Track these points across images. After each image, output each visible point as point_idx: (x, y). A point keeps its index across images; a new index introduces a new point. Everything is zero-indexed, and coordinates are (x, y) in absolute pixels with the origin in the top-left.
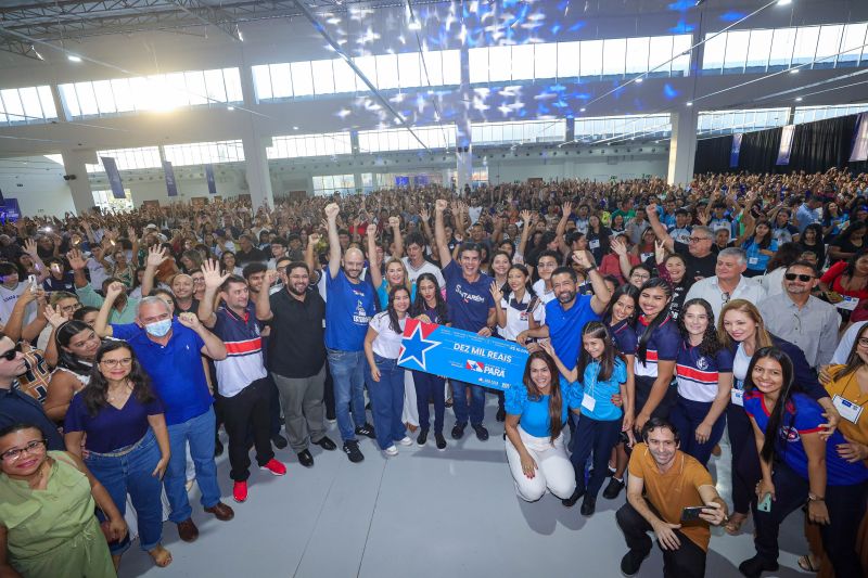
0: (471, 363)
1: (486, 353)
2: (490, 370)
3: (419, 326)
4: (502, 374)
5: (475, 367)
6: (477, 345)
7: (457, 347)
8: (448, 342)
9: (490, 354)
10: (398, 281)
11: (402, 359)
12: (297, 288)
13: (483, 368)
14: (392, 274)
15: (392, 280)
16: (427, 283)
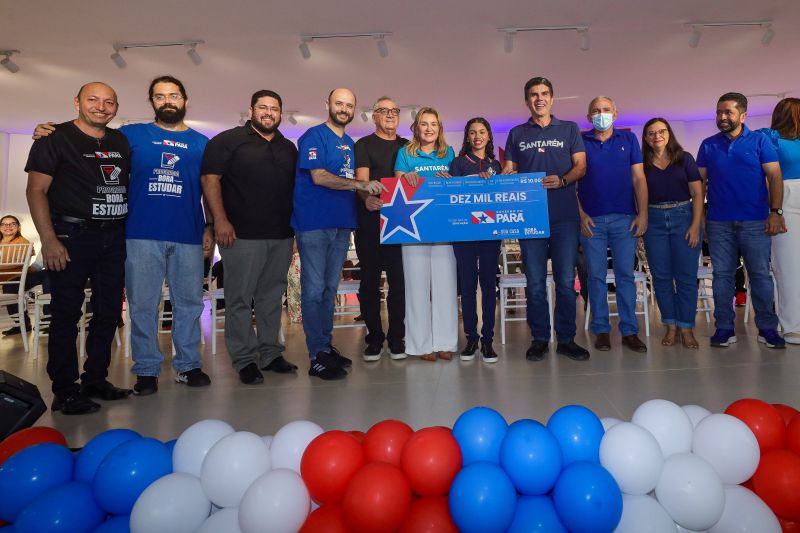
0: (477, 215)
1: (493, 197)
2: (505, 218)
3: (399, 185)
4: (520, 218)
5: (483, 218)
6: (479, 191)
7: (454, 199)
8: (441, 196)
9: (498, 197)
10: (431, 138)
11: (385, 234)
12: (264, 123)
13: (494, 217)
14: (424, 128)
15: (423, 136)
16: (479, 127)
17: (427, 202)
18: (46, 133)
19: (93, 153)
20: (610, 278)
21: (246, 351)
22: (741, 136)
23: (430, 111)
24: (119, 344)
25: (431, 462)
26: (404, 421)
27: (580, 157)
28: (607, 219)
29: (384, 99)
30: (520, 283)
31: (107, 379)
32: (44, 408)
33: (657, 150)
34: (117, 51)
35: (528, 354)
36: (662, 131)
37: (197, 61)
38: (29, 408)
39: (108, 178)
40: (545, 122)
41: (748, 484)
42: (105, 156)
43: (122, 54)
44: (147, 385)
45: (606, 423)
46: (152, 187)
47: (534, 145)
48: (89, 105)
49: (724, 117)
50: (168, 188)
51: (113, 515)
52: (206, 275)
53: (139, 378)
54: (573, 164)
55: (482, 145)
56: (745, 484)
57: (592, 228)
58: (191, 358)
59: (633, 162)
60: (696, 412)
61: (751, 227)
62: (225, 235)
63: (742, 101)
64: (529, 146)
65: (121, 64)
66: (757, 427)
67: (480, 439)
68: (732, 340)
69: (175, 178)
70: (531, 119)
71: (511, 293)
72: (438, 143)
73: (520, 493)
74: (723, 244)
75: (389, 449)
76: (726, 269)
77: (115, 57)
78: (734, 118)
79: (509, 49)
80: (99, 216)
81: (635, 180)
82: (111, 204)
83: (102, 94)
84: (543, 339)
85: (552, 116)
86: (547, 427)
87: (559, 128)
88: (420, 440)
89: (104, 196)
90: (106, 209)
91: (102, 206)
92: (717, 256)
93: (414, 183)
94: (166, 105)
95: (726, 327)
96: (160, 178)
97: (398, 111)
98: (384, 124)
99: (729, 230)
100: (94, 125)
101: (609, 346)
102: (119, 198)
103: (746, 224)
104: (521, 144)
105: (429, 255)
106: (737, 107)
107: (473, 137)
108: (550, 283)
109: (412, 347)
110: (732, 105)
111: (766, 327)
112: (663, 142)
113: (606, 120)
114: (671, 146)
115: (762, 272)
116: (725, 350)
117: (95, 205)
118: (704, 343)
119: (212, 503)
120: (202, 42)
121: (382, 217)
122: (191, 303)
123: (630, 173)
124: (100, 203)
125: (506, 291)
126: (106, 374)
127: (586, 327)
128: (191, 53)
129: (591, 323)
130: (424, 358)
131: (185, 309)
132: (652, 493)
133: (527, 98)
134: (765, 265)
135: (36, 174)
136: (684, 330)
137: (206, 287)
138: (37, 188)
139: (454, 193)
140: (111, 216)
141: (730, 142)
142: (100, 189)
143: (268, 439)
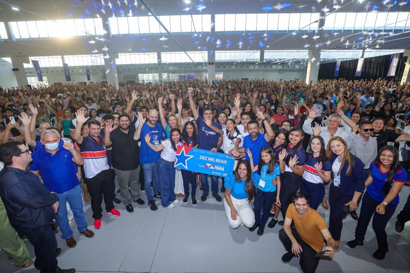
0: (208, 165)
1: (215, 160)
2: (217, 168)
3: (183, 148)
4: (223, 169)
5: (210, 167)
6: (210, 156)
7: (201, 157)
8: (197, 155)
9: (217, 160)
10: (174, 125)
11: (176, 164)
12: (123, 127)
13: (214, 167)
15: (171, 124)
17: (192, 156)
55: (191, 133)
121: (176, 158)
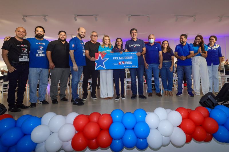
0: (120, 62)
1: (124, 58)
2: (127, 63)
3: (100, 55)
4: (131, 63)
5: (122, 63)
6: (120, 56)
7: (114, 58)
8: (111, 58)
9: (125, 58)
10: (108, 43)
11: (97, 67)
12: (62, 39)
13: (124, 63)
14: (106, 41)
15: (106, 42)
16: (119, 40)
17: (107, 59)
18: (8, 40)
19: (20, 45)
20: (153, 79)
21: (54, 96)
22: (186, 45)
23: (107, 36)
24: (25, 95)
25: (105, 122)
26: (99, 113)
27: (144, 49)
28: (152, 65)
29: (93, 32)
30: (130, 80)
31: (23, 103)
32: (6, 110)
33: (165, 48)
34: (24, 17)
35: (131, 98)
36: (166, 44)
37: (46, 21)
38: (2, 110)
39: (24, 51)
40: (135, 40)
41: (179, 126)
42: (23, 46)
43: (25, 18)
44: (33, 105)
45: (147, 113)
46: (37, 55)
47: (133, 45)
48: (18, 33)
49: (181, 40)
50: (41, 55)
51: (26, 135)
52: (49, 77)
53: (31, 103)
54: (143, 50)
55: (120, 45)
56: (178, 126)
57: (148, 66)
58: (44, 97)
59: (159, 51)
60: (169, 110)
61: (188, 67)
62: (52, 66)
63: (186, 36)
64: (131, 46)
65: (25, 21)
66: (182, 114)
67: (117, 117)
68: (181, 94)
69: (43, 52)
70: (132, 39)
71: (128, 83)
72: (109, 44)
73: (126, 129)
74: (181, 71)
75: (95, 119)
76: (181, 77)
77: (23, 19)
78: (184, 40)
79: (129, 20)
80: (21, 61)
81: (160, 55)
82: (24, 58)
83: (21, 30)
84: (135, 94)
85: (137, 38)
86: (133, 114)
87: (139, 41)
88: (102, 117)
89: (22, 56)
90: (23, 59)
91: (22, 59)
92: (179, 74)
93: (104, 54)
94: (39, 34)
95: (180, 91)
96: (39, 53)
97: (97, 36)
98: (93, 39)
99: (182, 68)
100: (20, 38)
101: (152, 96)
102: (27, 57)
103: (186, 66)
104: (130, 45)
105: (107, 73)
106: (184, 38)
107: (118, 43)
108: (137, 80)
109: (102, 95)
110: (183, 37)
111: (190, 91)
112: (166, 46)
113: (152, 41)
114: (168, 47)
115: (189, 78)
116: (180, 97)
117: (20, 58)
118: (175, 95)
119: (51, 132)
120: (47, 15)
121: (96, 63)
122: (45, 84)
123: (159, 53)
124: (21, 58)
125: (127, 82)
126: (22, 102)
127: (147, 91)
128: (44, 18)
129: (148, 90)
130: (105, 99)
131: (43, 85)
132: (157, 128)
133: (131, 34)
134: (190, 76)
135: (4, 50)
136: (170, 92)
137: (49, 80)
138: (5, 53)
139: (114, 57)
140: (24, 61)
141: (183, 46)
142: (21, 54)
143: (65, 117)
